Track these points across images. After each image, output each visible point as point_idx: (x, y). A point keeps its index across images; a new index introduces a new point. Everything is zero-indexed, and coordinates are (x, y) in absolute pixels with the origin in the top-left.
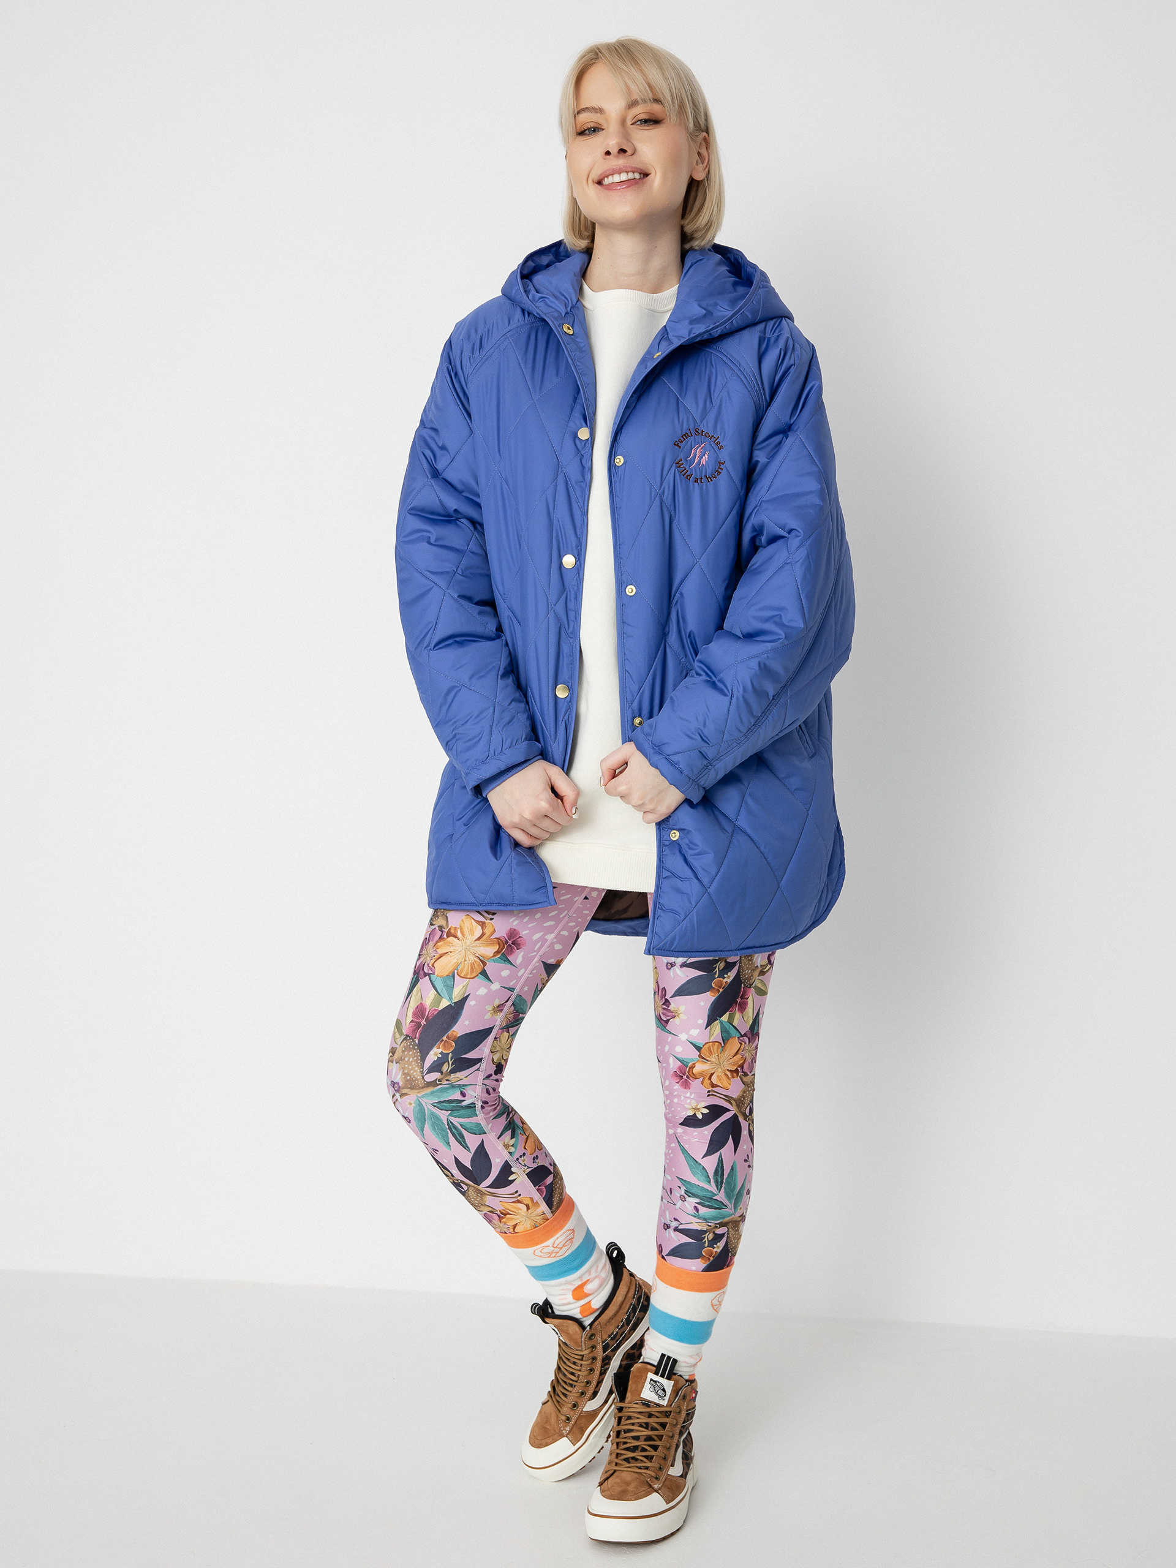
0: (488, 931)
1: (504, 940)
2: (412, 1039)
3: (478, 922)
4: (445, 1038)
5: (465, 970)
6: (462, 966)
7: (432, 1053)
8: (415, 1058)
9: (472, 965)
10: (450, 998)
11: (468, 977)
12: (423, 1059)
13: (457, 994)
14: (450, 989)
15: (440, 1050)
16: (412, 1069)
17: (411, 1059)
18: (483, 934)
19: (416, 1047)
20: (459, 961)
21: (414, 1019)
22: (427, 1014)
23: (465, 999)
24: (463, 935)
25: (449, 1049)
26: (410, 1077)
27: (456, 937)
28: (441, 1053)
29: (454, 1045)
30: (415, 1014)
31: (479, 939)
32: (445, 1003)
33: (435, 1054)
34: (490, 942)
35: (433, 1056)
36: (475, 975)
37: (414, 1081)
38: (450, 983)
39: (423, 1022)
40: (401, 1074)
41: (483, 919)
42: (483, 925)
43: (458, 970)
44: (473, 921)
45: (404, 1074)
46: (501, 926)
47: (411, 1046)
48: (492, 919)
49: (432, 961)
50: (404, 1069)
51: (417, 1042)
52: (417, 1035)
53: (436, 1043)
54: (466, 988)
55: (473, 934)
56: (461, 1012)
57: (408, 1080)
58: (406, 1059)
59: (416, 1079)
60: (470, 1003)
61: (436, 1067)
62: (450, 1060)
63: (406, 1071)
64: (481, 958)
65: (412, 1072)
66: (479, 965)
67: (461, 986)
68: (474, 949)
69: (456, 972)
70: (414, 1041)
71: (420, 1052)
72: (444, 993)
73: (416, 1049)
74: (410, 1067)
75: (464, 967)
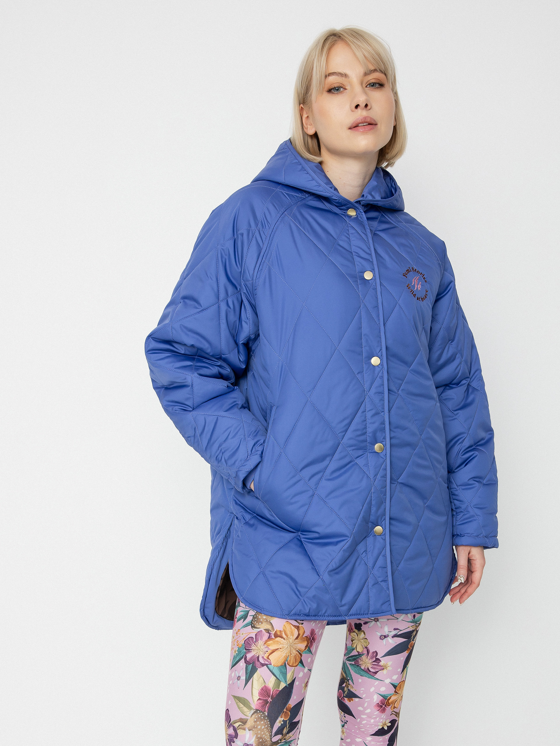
0: (301, 632)
1: (309, 637)
2: (262, 712)
3: (295, 626)
4: (285, 710)
5: (292, 661)
6: (290, 658)
7: (278, 721)
8: (266, 726)
9: (295, 657)
10: (286, 681)
11: (294, 665)
12: (272, 726)
13: (289, 678)
14: (285, 674)
15: (282, 719)
16: (264, 734)
17: (263, 727)
18: (299, 635)
19: (266, 718)
20: (287, 655)
21: (261, 698)
22: (271, 694)
23: (293, 681)
24: (287, 636)
25: (287, 718)
26: (262, 739)
27: (282, 637)
28: (283, 721)
29: (290, 714)
30: (260, 694)
31: (297, 638)
32: (283, 685)
33: (280, 722)
34: (303, 640)
35: (278, 724)
36: (297, 663)
37: (265, 742)
38: (284, 670)
39: (270, 700)
40: (254, 738)
41: (297, 624)
42: (298, 628)
43: (287, 661)
44: (291, 625)
45: (257, 738)
46: (307, 627)
47: (262, 718)
48: (302, 624)
49: (267, 655)
50: (257, 734)
51: (266, 714)
52: (266, 709)
53: (280, 714)
54: (294, 673)
55: (293, 635)
56: (292, 691)
57: (261, 742)
58: (259, 727)
59: (266, 741)
60: (296, 683)
61: (280, 731)
62: (287, 725)
63: (259, 736)
64: (299, 651)
65: (264, 736)
66: (299, 656)
67: (291, 673)
68: (295, 645)
69: (286, 662)
70: (263, 714)
71: (270, 721)
72: (281, 677)
73: (266, 720)
74: (262, 733)
75: (291, 658)
